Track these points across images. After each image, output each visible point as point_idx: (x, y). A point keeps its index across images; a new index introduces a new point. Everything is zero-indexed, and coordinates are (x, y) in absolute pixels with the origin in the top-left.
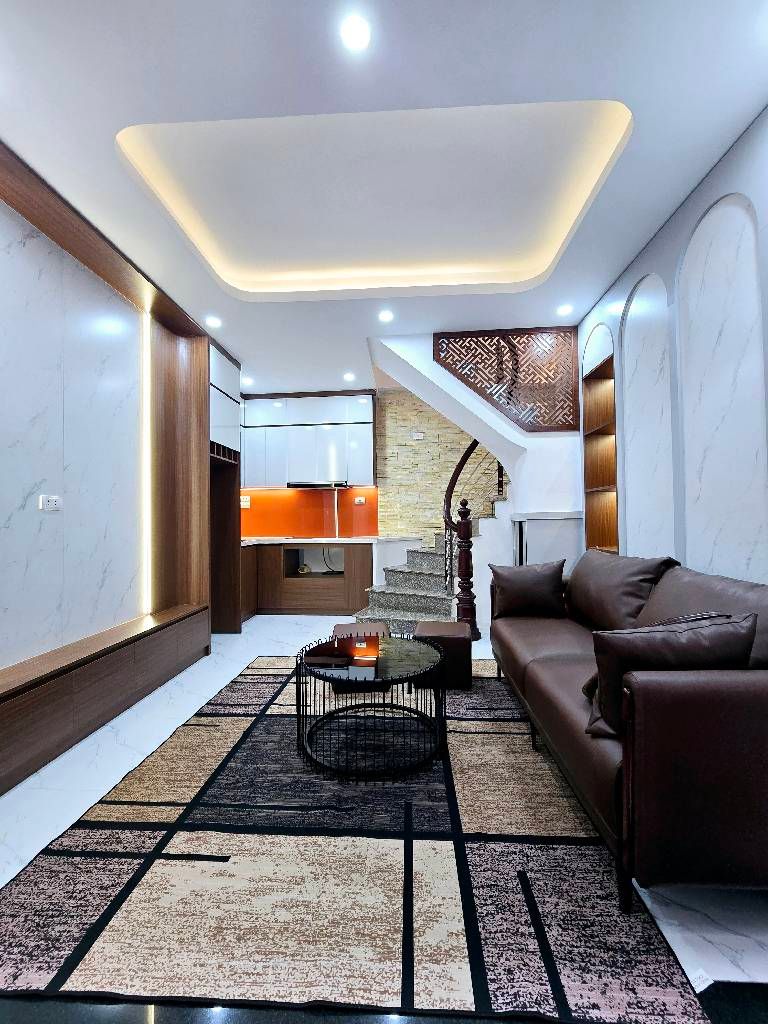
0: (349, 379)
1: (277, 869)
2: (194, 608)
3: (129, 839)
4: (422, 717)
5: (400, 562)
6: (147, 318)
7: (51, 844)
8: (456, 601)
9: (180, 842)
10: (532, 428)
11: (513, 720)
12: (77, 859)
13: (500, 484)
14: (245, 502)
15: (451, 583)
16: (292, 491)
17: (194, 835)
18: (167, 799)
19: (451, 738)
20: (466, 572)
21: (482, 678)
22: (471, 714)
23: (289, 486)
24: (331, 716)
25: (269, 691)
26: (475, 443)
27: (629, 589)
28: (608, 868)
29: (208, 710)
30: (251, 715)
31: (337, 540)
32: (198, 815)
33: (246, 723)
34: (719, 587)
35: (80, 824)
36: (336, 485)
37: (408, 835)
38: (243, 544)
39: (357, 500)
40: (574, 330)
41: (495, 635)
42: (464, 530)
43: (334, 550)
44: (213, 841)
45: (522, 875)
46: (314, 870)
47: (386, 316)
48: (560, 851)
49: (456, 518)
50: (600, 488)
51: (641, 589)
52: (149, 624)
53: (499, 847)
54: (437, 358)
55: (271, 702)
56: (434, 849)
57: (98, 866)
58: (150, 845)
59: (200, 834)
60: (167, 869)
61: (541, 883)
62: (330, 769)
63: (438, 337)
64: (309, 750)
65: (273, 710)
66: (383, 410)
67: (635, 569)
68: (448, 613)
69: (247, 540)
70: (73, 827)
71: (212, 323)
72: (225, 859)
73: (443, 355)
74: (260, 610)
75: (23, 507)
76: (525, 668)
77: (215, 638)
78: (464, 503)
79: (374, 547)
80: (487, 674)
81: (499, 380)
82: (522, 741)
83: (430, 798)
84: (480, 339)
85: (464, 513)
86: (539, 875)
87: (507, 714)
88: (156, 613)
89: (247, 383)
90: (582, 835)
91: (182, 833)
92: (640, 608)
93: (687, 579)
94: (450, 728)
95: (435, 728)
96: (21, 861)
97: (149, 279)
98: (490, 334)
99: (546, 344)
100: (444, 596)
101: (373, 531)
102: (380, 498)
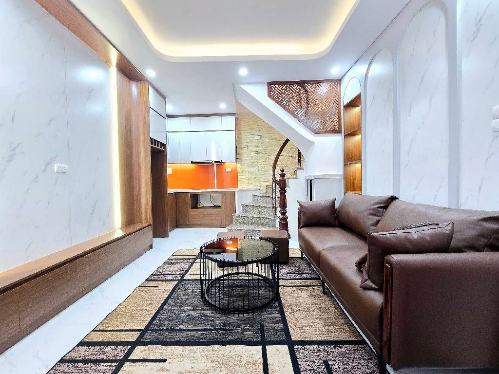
0: (223, 107)
1: (193, 365)
2: (144, 225)
3: (110, 352)
4: (265, 279)
5: (249, 201)
6: (114, 70)
7: (64, 356)
8: (278, 220)
9: (139, 352)
10: (317, 133)
11: (311, 279)
12: (80, 364)
13: (299, 161)
14: (169, 171)
15: (276, 211)
16: (193, 166)
17: (146, 347)
18: (131, 328)
19: (281, 289)
20: (283, 205)
21: (293, 258)
23: (192, 162)
24: (218, 279)
26: (287, 141)
27: (372, 212)
28: (370, 357)
29: (152, 278)
30: (175, 280)
31: (216, 190)
32: (148, 337)
33: (173, 284)
34: (423, 210)
35: (82, 344)
36: (216, 162)
37: (264, 343)
38: (168, 192)
39: (227, 170)
40: (339, 81)
41: (301, 236)
42: (282, 184)
43: (215, 195)
44: (158, 351)
45: (326, 363)
46: (214, 365)
47: (243, 72)
48: (344, 349)
49: (278, 178)
50: (352, 162)
51: (378, 212)
52: (119, 233)
53: (312, 347)
54: (269, 95)
55: (186, 273)
56: (278, 350)
57: (92, 368)
58: (122, 354)
59: (150, 347)
60: (131, 368)
61: (337, 367)
62: (219, 308)
63: (270, 84)
64: (207, 298)
65: (187, 277)
67: (375, 202)
68: (274, 226)
69: (170, 191)
70: (77, 346)
71: (150, 73)
72: (164, 361)
73: (272, 93)
74: (177, 226)
75: (45, 170)
76: (319, 253)
77: (155, 240)
78: (282, 171)
79: (236, 193)
80: (296, 256)
81: (301, 107)
82: (318, 291)
83: (273, 322)
84: (292, 85)
85: (283, 176)
86: (335, 363)
87: (308, 276)
88: (123, 228)
89: (170, 109)
90: (354, 339)
91: (139, 347)
92: (378, 222)
93: (403, 206)
94: (280, 284)
95: (273, 285)
96: (47, 367)
97: (115, 47)
98: (296, 83)
99: (325, 89)
100: (272, 217)
101: (235, 185)
102: (238, 169)
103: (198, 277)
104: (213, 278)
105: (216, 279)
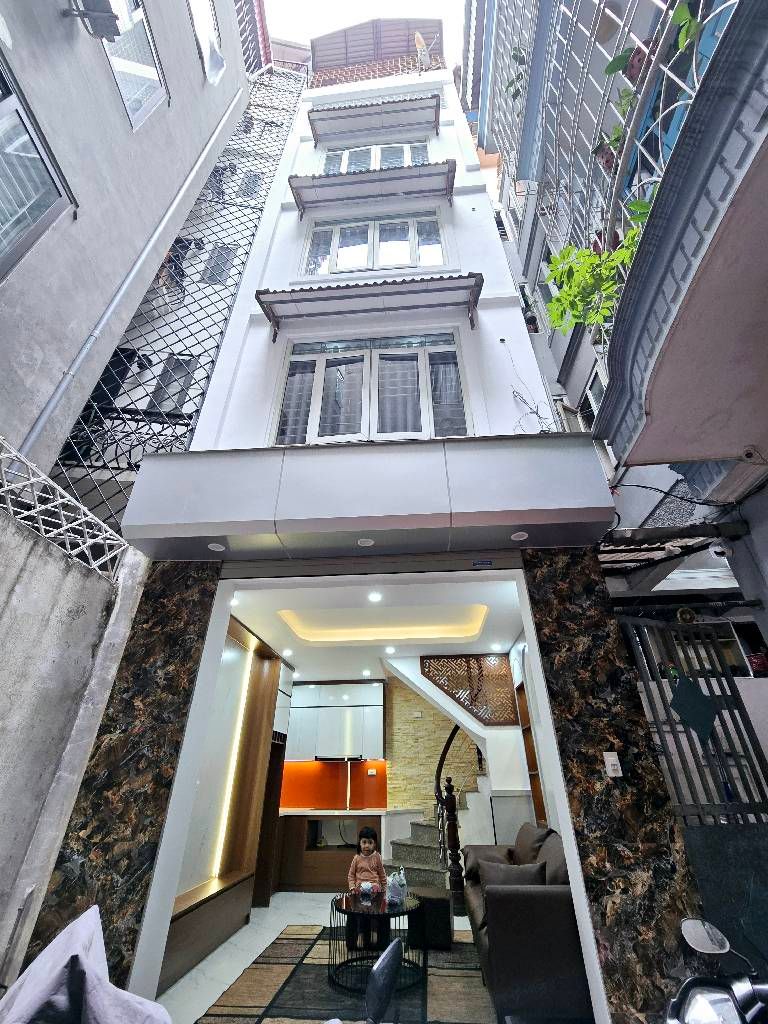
0: (366, 674)
2: (245, 875)
4: (416, 965)
5: (405, 835)
6: (251, 655)
8: (448, 874)
10: (487, 723)
11: (476, 969)
13: (480, 762)
15: (445, 854)
16: (318, 764)
17: (275, 1019)
18: (251, 1004)
19: (430, 978)
20: (453, 845)
21: (462, 944)
22: (447, 965)
23: (316, 759)
25: (304, 949)
26: (457, 728)
29: (261, 960)
30: (293, 964)
31: (349, 812)
32: (277, 1012)
33: (291, 968)
36: (349, 759)
38: (280, 815)
39: (370, 772)
40: (507, 655)
42: (449, 804)
43: (347, 822)
44: (287, 1021)
47: (390, 650)
49: (445, 794)
52: (216, 887)
54: (423, 673)
55: (305, 956)
59: (278, 1019)
63: (423, 658)
65: (308, 961)
66: (391, 692)
68: (443, 884)
69: (283, 811)
71: (287, 653)
73: (427, 671)
77: (253, 911)
78: (449, 780)
79: (383, 820)
80: (465, 940)
81: (463, 688)
82: (478, 981)
84: (450, 660)
85: (450, 789)
87: (472, 965)
88: (221, 877)
89: (296, 676)
91: (268, 1019)
94: (430, 973)
97: (254, 634)
98: (457, 657)
100: (438, 868)
101: (382, 803)
102: (387, 772)
103: (326, 962)
104: (338, 963)
105: (341, 965)
